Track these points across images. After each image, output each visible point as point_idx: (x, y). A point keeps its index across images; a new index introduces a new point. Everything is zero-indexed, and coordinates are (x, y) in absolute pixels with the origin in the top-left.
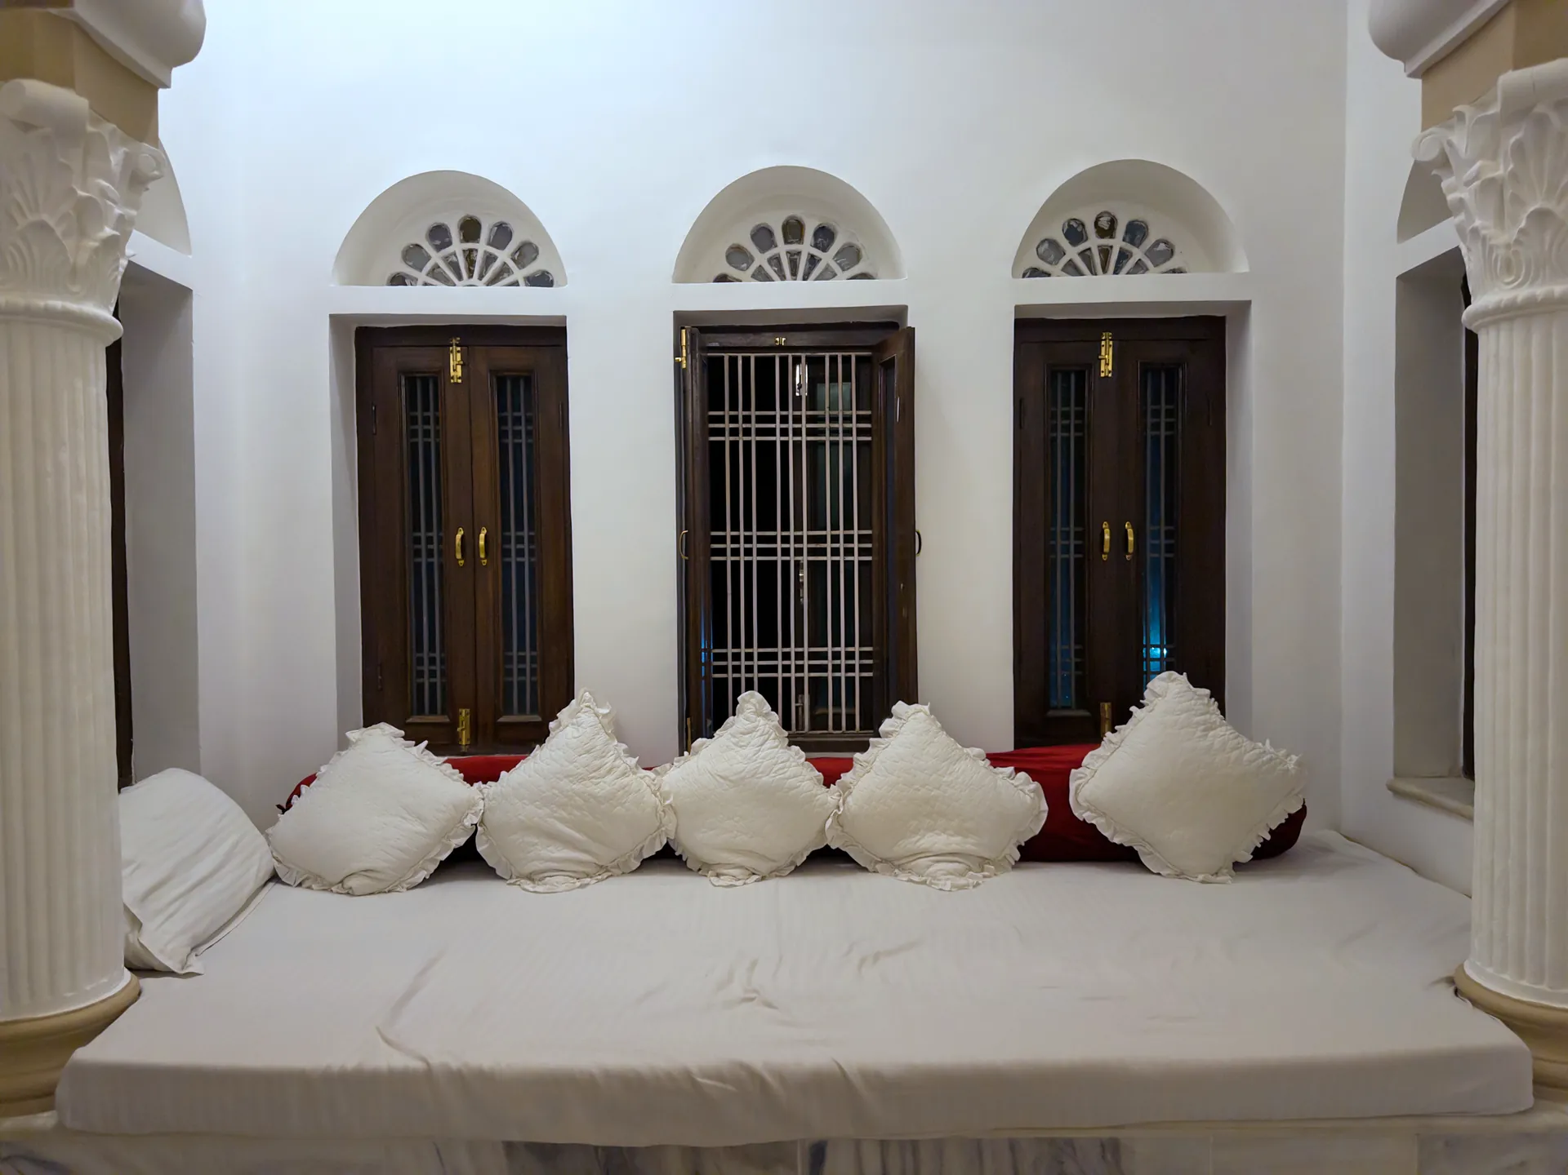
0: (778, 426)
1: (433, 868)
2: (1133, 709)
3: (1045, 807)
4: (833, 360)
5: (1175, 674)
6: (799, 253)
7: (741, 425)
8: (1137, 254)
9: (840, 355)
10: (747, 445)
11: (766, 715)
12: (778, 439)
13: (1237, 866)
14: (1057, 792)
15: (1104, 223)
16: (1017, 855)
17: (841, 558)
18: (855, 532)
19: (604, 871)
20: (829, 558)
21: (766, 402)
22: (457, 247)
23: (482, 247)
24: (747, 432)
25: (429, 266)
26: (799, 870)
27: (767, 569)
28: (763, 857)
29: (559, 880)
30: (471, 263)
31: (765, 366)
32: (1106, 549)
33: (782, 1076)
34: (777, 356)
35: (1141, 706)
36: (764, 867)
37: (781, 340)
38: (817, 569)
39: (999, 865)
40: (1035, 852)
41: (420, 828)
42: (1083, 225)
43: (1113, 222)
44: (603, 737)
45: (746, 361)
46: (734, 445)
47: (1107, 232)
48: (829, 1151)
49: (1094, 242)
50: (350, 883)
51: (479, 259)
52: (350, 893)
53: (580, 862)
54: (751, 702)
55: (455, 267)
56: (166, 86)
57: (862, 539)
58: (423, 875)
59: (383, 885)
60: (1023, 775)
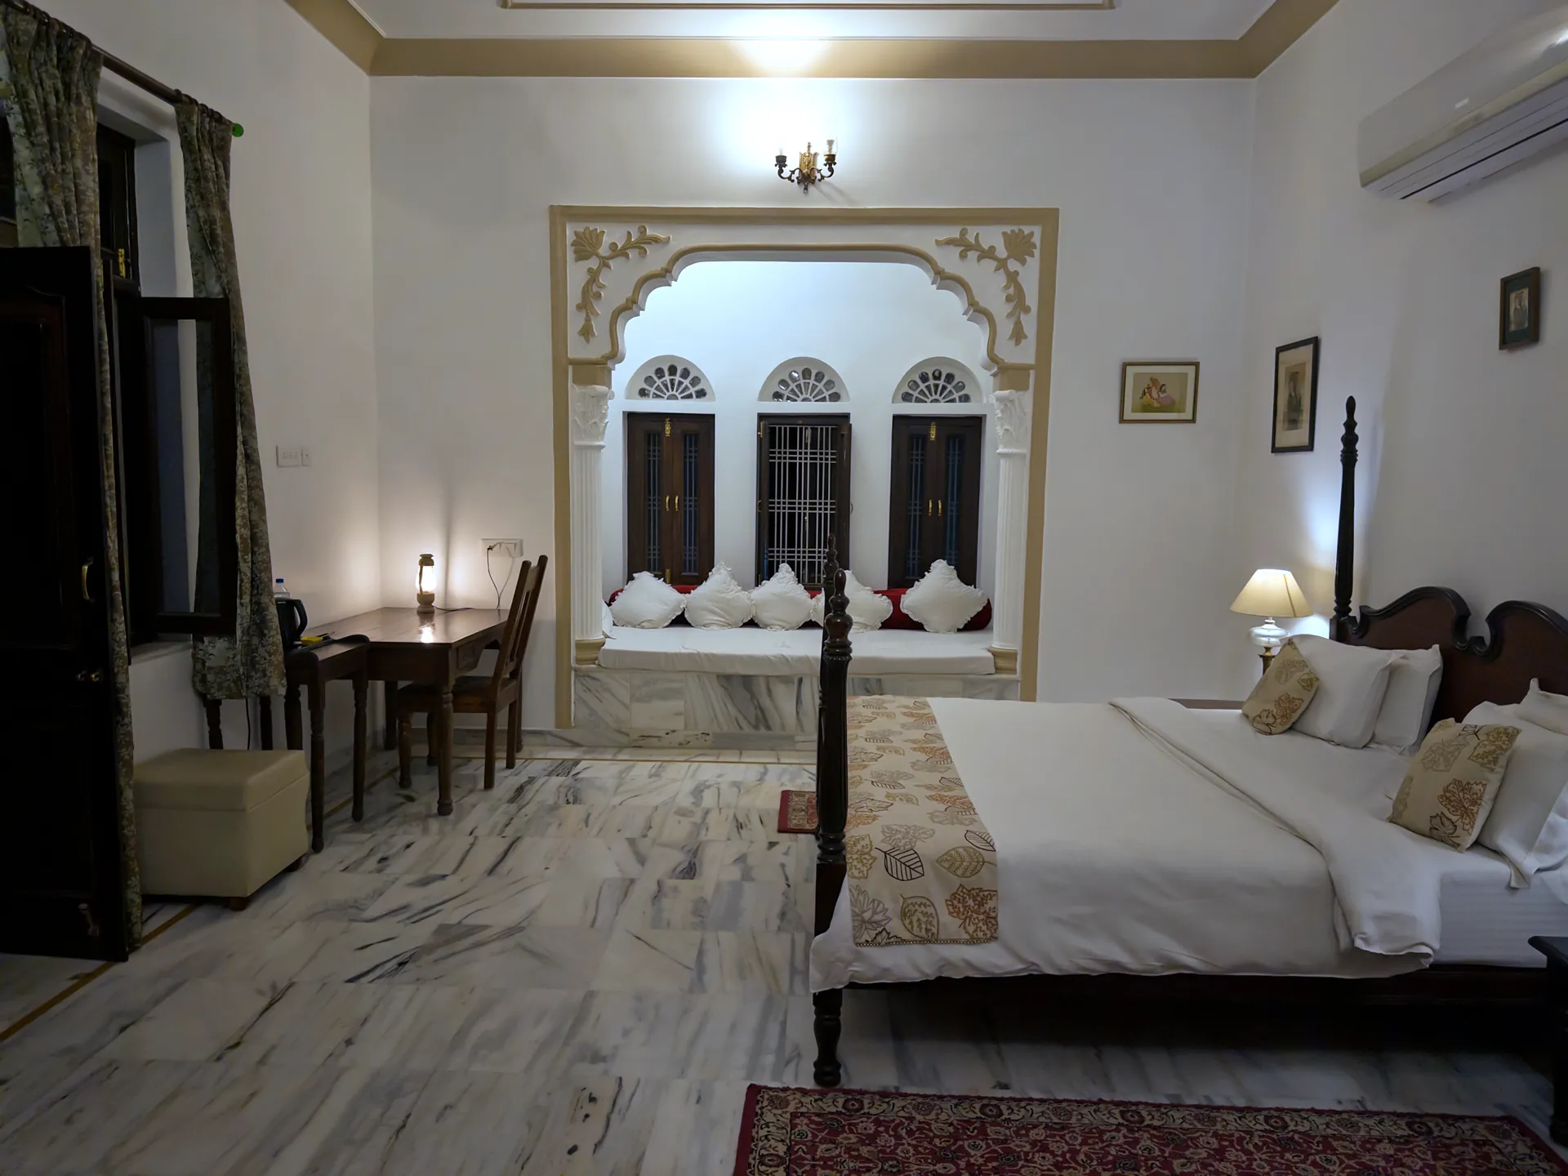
0: (798, 456)
1: (670, 621)
2: (926, 573)
3: (892, 608)
4: (822, 429)
5: (942, 560)
6: (809, 383)
7: (783, 455)
8: (950, 387)
9: (824, 427)
10: (785, 463)
11: (790, 572)
12: (798, 461)
13: (959, 630)
14: (896, 603)
15: (937, 374)
16: (880, 625)
17: (822, 512)
18: (829, 501)
19: (729, 625)
20: (817, 512)
21: (793, 446)
22: (667, 378)
23: (677, 378)
24: (785, 458)
25: (656, 385)
26: (800, 628)
27: (792, 516)
28: (789, 623)
29: (715, 627)
30: (673, 385)
31: (793, 431)
32: (930, 511)
33: (792, 658)
34: (798, 427)
35: (929, 572)
36: (787, 626)
37: (800, 422)
38: (812, 516)
39: (873, 628)
40: (887, 625)
41: (666, 608)
42: (927, 374)
43: (940, 373)
44: (729, 579)
45: (785, 429)
46: (779, 464)
47: (937, 378)
48: (804, 680)
49: (932, 382)
50: (643, 624)
51: (676, 383)
52: (643, 628)
53: (721, 621)
54: (784, 567)
55: (666, 386)
56: (614, 370)
57: (831, 504)
58: (667, 624)
59: (654, 625)
60: (885, 597)
